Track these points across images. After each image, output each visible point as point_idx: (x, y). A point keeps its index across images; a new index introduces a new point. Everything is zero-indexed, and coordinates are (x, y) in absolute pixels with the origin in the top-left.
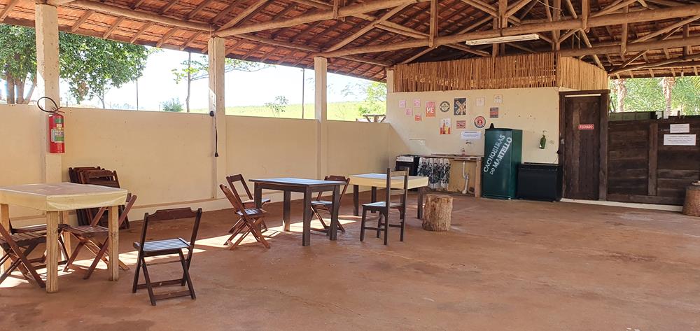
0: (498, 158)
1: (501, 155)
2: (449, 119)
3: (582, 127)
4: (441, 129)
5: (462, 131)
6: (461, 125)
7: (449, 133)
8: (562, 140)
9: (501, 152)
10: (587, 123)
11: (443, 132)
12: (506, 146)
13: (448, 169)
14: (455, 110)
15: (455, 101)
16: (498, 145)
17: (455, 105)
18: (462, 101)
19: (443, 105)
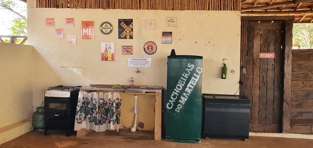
0: (186, 93)
1: (190, 88)
2: (112, 44)
3: (262, 55)
4: (103, 54)
5: (129, 58)
6: (128, 50)
7: (113, 60)
8: (244, 70)
9: (189, 85)
10: (268, 51)
11: (105, 58)
12: (196, 77)
13: (118, 105)
14: (120, 33)
15: (120, 21)
16: (186, 76)
17: (120, 27)
18: (128, 22)
19: (104, 26)
